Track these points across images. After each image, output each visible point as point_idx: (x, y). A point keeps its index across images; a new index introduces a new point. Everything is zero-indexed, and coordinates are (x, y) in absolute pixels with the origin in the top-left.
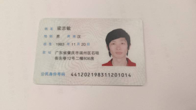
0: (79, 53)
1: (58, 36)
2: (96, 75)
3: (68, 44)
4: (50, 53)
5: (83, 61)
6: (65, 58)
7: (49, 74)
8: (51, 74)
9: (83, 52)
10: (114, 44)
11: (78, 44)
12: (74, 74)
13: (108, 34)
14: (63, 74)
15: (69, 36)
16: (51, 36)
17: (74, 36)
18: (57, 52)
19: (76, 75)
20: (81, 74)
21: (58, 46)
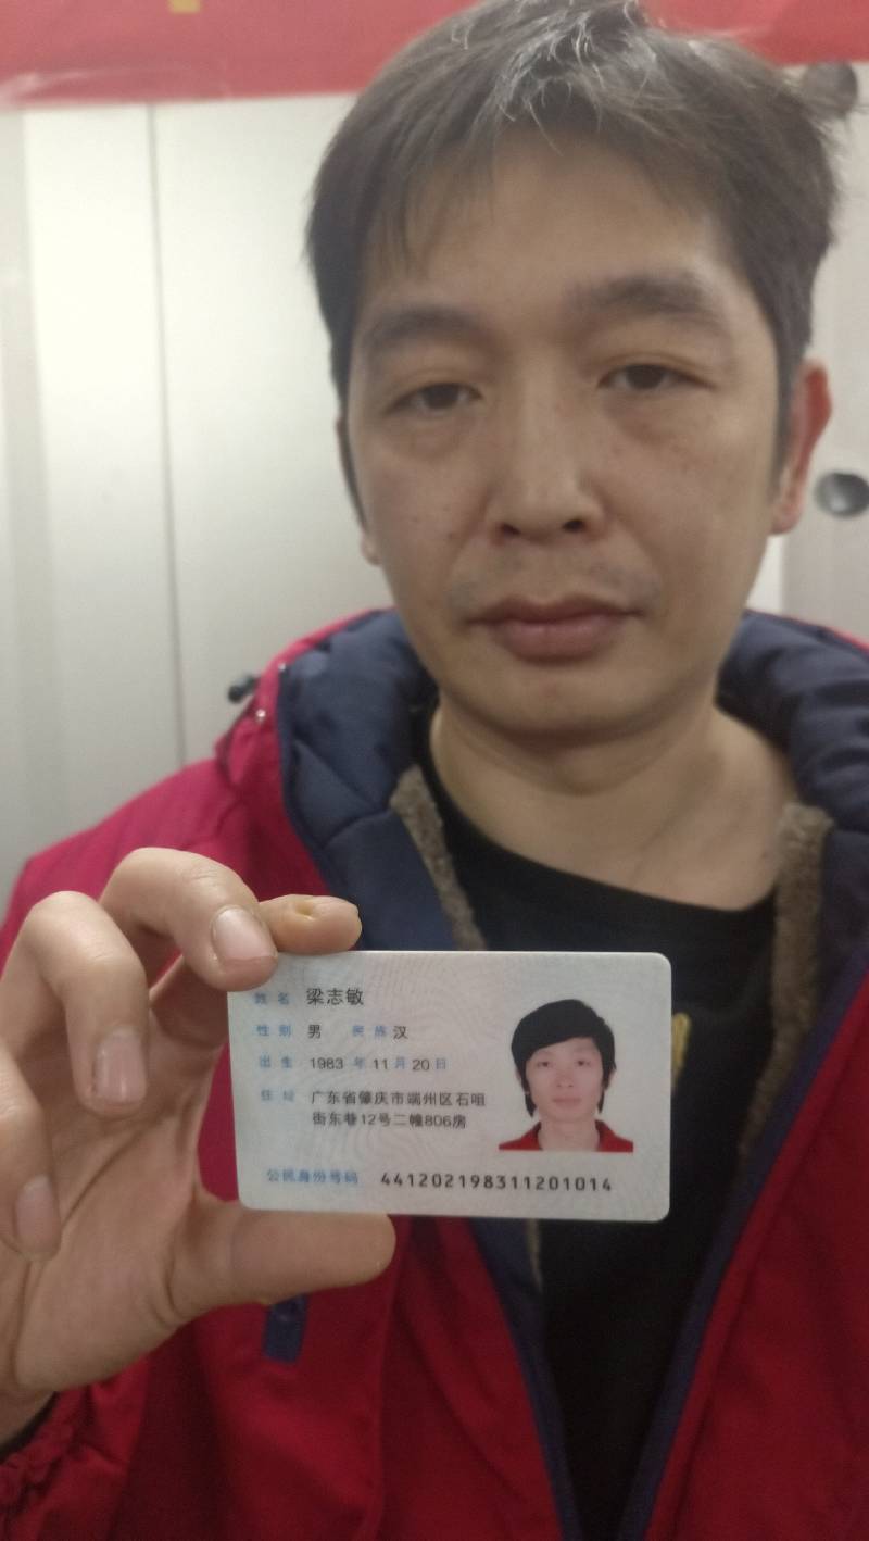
0: (405, 1099)
1: (314, 1030)
2: (476, 1184)
3: (359, 1062)
4: (289, 1096)
5: (424, 1132)
6: (351, 1119)
7: (297, 1175)
8: (305, 1176)
9: (422, 1096)
10: (545, 1064)
11: (400, 1062)
12: (392, 1178)
13: (518, 1022)
14: (352, 1178)
15: (358, 1030)
16: (285, 1030)
17: (381, 1031)
18: (318, 1093)
19: (400, 1182)
20: (417, 1179)
21: (317, 1069)
